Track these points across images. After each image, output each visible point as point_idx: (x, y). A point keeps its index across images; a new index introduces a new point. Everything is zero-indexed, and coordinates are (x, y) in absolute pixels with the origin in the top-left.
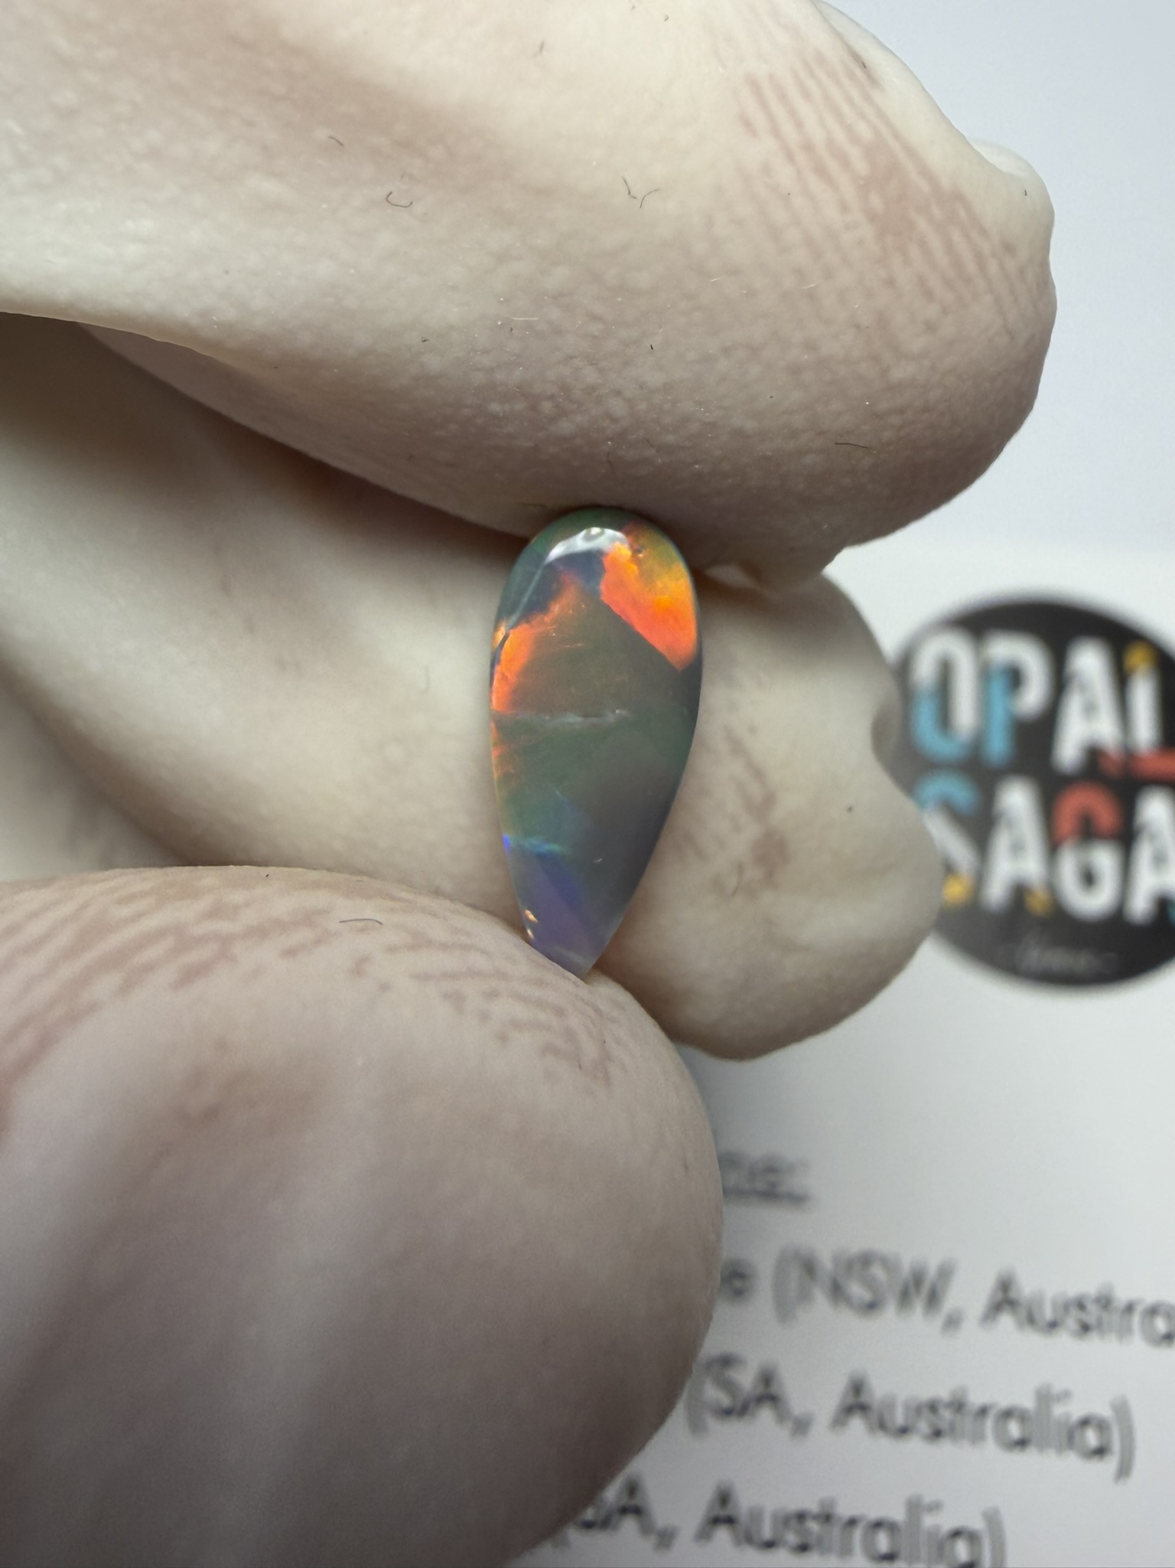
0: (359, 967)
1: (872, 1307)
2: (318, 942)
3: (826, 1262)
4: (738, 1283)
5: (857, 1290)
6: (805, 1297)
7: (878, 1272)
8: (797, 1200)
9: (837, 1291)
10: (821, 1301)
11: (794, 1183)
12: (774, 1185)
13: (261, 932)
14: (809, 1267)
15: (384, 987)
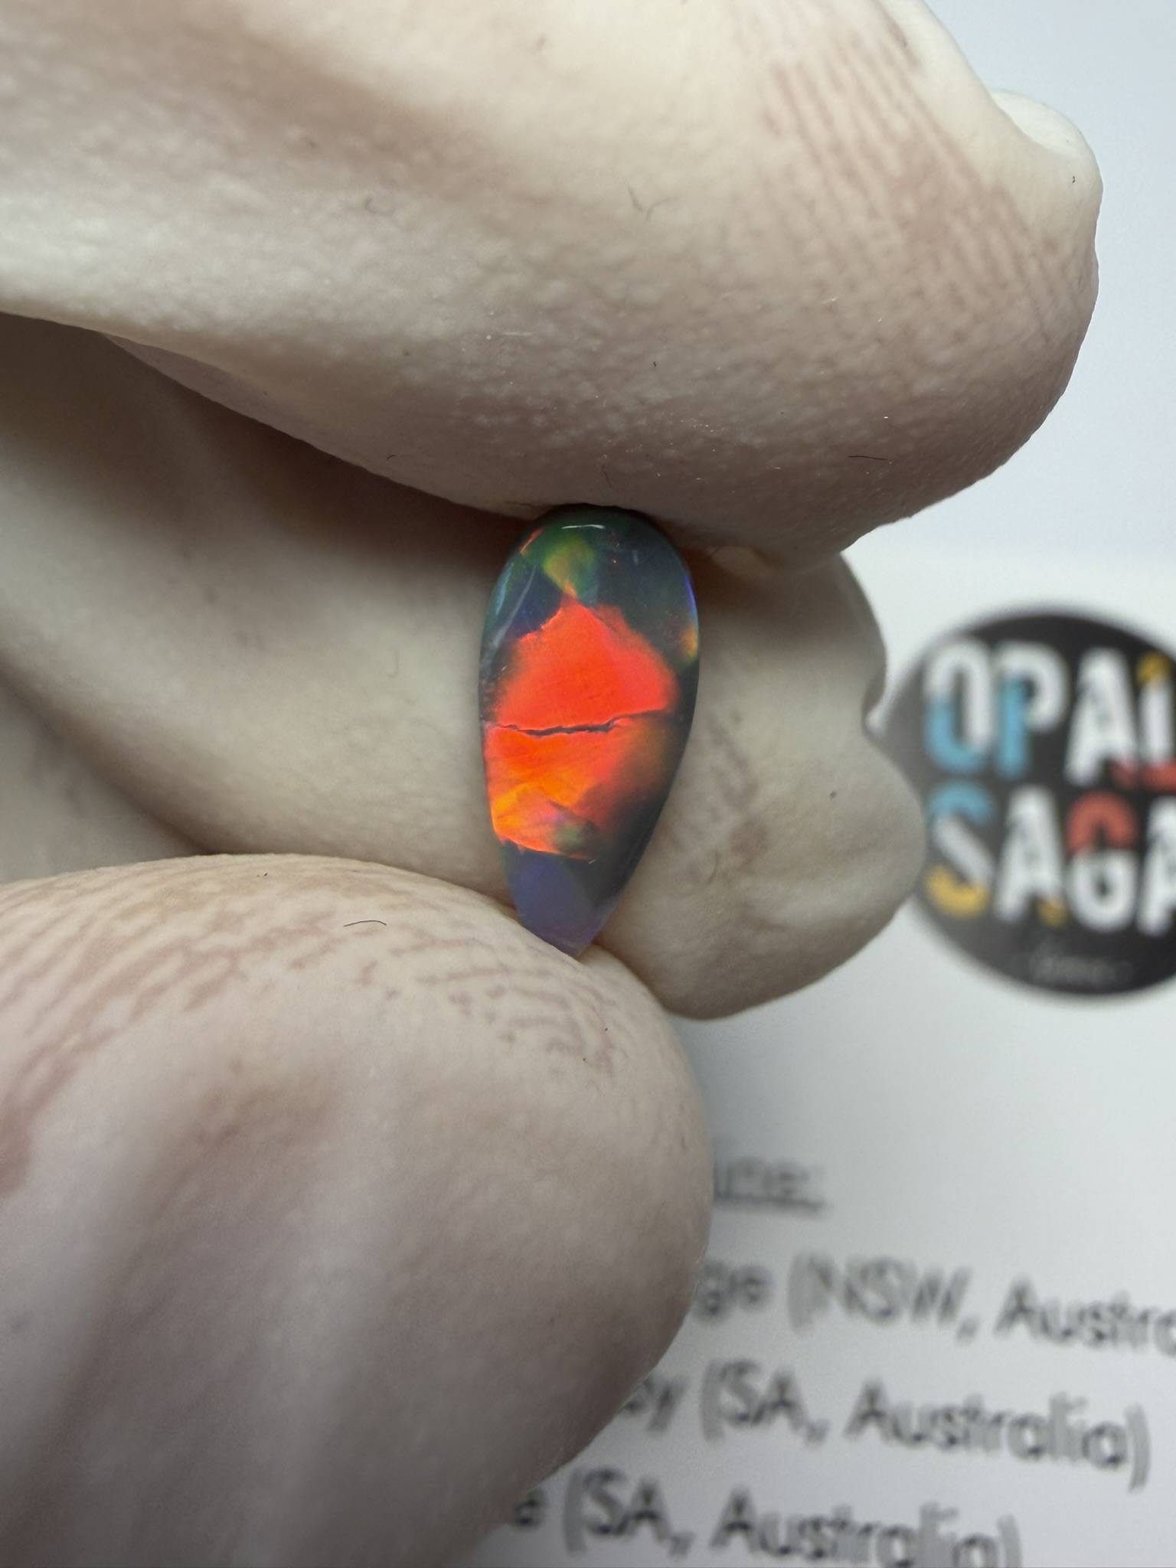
0: (366, 975)
1: (886, 1314)
2: (325, 949)
3: (841, 1267)
4: (753, 1289)
5: (873, 1299)
6: (819, 1303)
7: (892, 1278)
8: (812, 1207)
9: (852, 1299)
10: (836, 1308)
11: (809, 1190)
12: (788, 1192)
13: (266, 944)
14: (824, 1274)
15: (392, 994)
